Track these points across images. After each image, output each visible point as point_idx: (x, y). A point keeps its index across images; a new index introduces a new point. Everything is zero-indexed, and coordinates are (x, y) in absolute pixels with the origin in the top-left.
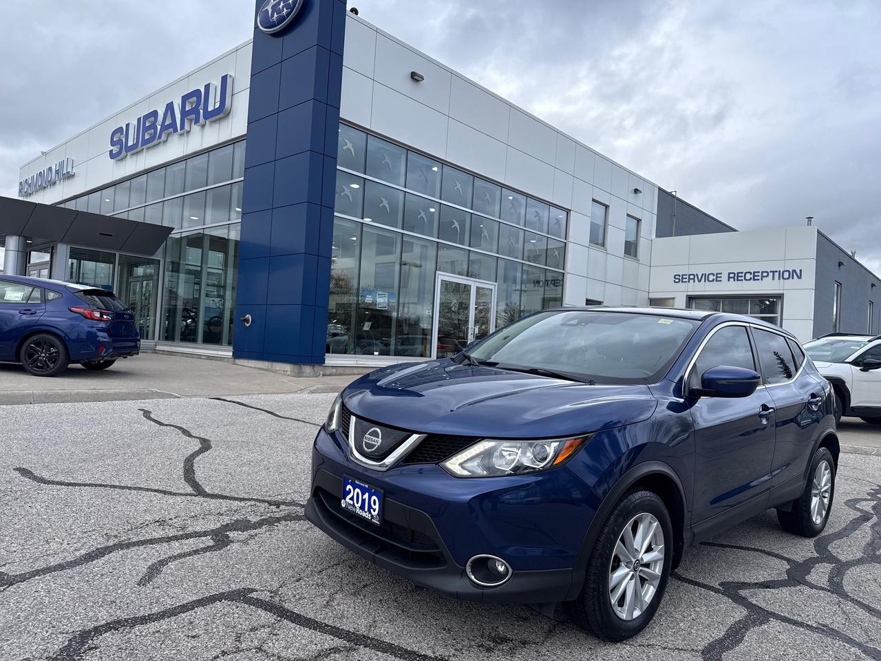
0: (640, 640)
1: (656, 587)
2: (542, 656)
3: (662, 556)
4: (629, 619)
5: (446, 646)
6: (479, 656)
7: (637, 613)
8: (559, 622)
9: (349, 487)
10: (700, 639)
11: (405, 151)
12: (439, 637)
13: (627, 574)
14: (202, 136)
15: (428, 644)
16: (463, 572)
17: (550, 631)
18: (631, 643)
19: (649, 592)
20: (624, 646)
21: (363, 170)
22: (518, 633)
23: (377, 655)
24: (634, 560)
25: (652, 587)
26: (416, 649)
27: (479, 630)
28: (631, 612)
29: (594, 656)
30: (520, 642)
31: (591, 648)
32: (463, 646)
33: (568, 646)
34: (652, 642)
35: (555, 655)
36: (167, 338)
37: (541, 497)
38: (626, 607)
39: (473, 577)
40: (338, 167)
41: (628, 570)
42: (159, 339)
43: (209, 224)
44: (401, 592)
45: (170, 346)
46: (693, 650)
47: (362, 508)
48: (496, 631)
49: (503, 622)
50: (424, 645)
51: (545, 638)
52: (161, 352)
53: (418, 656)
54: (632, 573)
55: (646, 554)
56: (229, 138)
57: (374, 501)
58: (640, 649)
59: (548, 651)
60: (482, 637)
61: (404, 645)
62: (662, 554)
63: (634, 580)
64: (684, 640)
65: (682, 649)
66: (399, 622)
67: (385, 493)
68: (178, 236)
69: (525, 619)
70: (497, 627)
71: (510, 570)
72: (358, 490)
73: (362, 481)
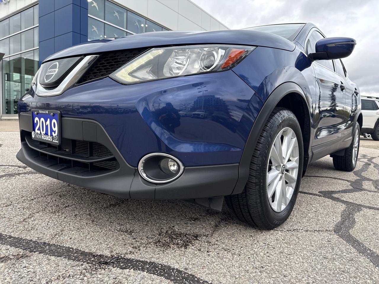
0: (286, 226)
1: (294, 188)
2: (213, 245)
3: (297, 165)
4: (279, 211)
5: (125, 245)
6: (155, 251)
7: (283, 207)
8: (222, 219)
9: (37, 119)
10: (327, 223)
11: (126, 10)
12: (120, 238)
13: (277, 176)
14: (16, 4)
15: (107, 245)
16: (135, 172)
17: (216, 226)
18: (281, 229)
19: (290, 191)
20: (276, 232)
21: (103, 18)
22: (191, 229)
23: (49, 260)
24: (282, 165)
25: (291, 188)
26: (93, 250)
27: (157, 230)
28: (280, 205)
29: (256, 242)
30: (193, 236)
31: (251, 236)
32: (142, 243)
33: (233, 235)
34: (296, 227)
35: (223, 243)
36: (7, 113)
37: (205, 112)
38: (276, 202)
39: (144, 175)
40: (89, 15)
41: (278, 172)
42: (3, 114)
43: (23, 51)
44: (96, 209)
45: (9, 116)
46: (327, 230)
47: (46, 134)
48: (172, 229)
49: (178, 222)
50: (104, 246)
51: (214, 232)
52: (4, 120)
53: (94, 256)
54: (280, 175)
55: (288, 162)
56: (31, 3)
57: (54, 123)
58: (290, 234)
59: (217, 241)
60: (160, 235)
61: (83, 247)
62: (297, 164)
63: (282, 181)
64: (317, 224)
65: (319, 231)
66: (86, 229)
67: (61, 114)
68: (8, 59)
69: (195, 219)
70: (173, 227)
71: (182, 167)
72: (42, 119)
73: (44, 109)
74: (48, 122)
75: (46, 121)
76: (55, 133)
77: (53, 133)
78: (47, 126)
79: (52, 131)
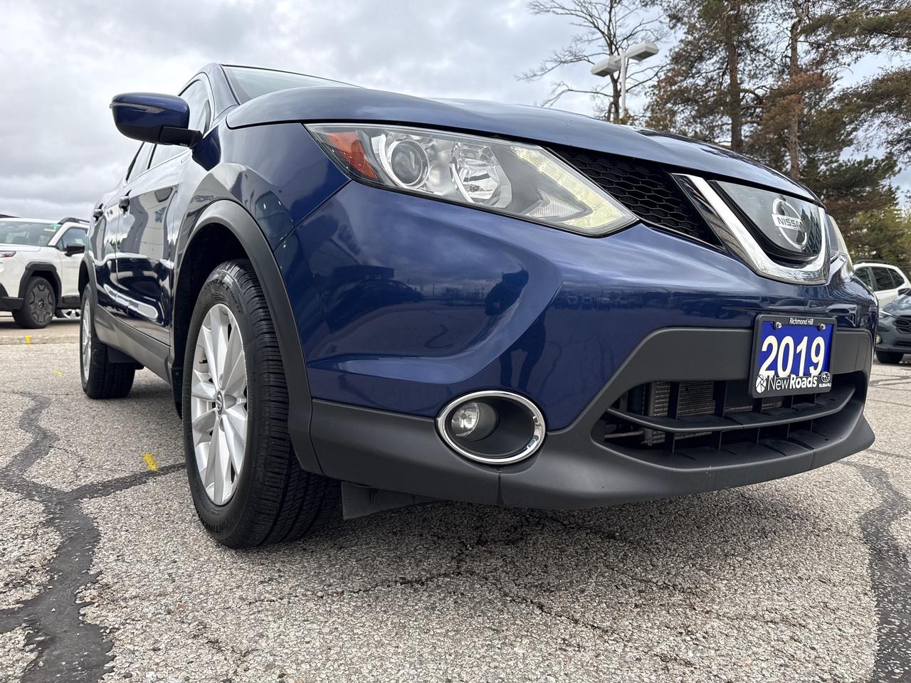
9: (770, 340)
57: (818, 346)
72: (788, 340)
73: (803, 316)
74: (803, 346)
75: (797, 344)
76: (815, 369)
77: (812, 369)
78: (797, 357)
79: (809, 362)
